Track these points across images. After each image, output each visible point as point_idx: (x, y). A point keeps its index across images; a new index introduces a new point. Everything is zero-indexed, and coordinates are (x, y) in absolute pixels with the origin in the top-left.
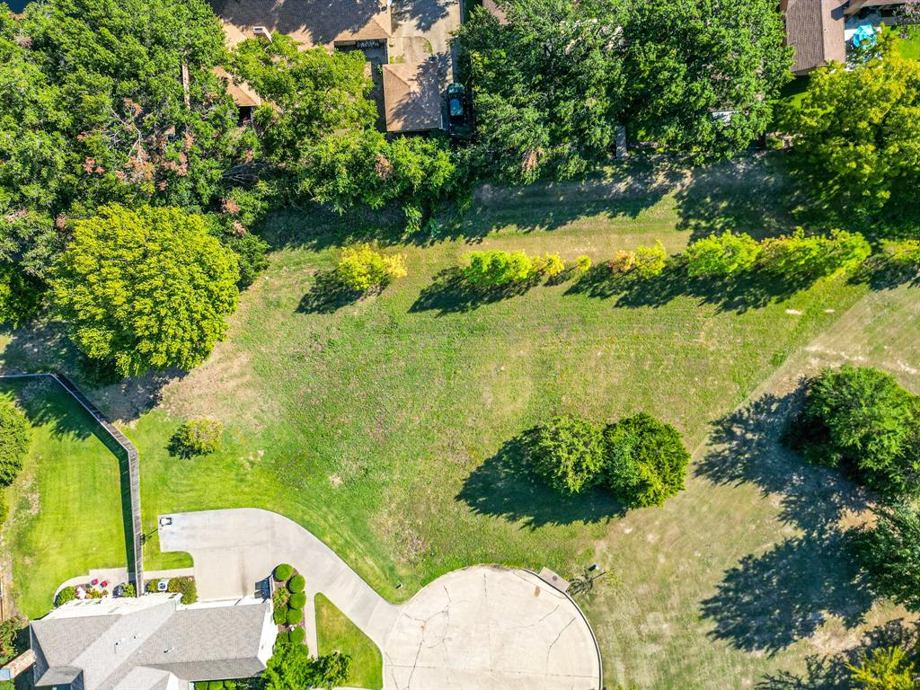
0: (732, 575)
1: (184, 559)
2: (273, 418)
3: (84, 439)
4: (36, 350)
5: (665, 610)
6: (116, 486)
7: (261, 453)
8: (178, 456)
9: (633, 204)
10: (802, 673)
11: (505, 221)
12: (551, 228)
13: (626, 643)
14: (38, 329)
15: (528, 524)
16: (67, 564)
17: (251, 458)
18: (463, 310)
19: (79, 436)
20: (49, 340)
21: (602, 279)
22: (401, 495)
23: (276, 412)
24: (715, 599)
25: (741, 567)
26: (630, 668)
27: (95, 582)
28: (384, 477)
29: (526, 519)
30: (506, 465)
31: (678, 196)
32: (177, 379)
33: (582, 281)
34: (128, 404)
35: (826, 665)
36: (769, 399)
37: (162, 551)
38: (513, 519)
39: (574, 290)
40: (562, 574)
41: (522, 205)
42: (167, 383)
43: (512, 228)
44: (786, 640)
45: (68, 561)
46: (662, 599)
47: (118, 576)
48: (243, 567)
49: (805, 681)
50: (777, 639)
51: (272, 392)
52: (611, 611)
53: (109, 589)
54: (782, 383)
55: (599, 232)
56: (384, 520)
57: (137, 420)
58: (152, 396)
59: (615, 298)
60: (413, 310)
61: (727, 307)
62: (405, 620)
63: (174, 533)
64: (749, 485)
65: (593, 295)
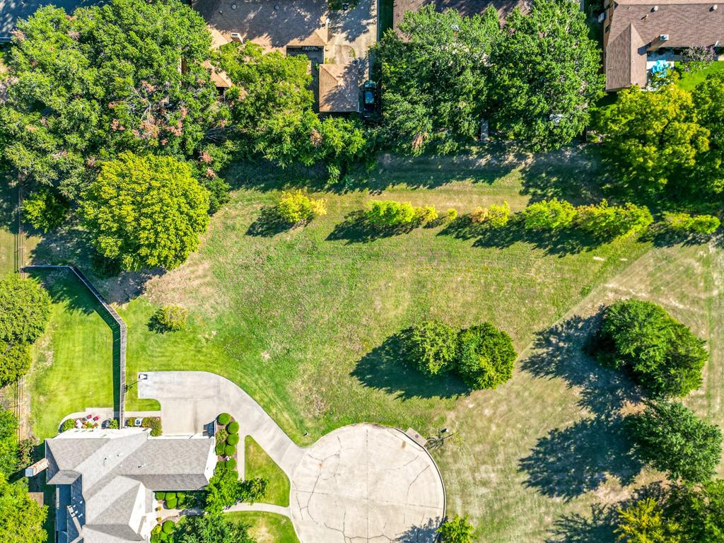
0: (542, 442)
1: (154, 404)
2: (224, 309)
3: (88, 314)
4: (58, 249)
5: (494, 464)
6: (109, 349)
7: (214, 333)
8: (155, 331)
9: (491, 174)
10: (588, 515)
11: (398, 180)
12: (431, 187)
13: (464, 485)
14: (61, 234)
15: (400, 396)
16: (70, 403)
17: (207, 336)
18: (365, 241)
19: (85, 312)
20: (69, 242)
21: (465, 226)
22: (312, 369)
23: (227, 305)
24: (530, 458)
25: (549, 437)
26: (465, 503)
27: (89, 417)
28: (301, 356)
29: (399, 392)
30: (388, 353)
31: (523, 171)
32: (157, 276)
33: (451, 226)
34: (122, 292)
35: (606, 511)
36: (578, 319)
37: (139, 397)
38: (390, 392)
39: (445, 233)
40: (422, 433)
41: (411, 170)
42: (151, 278)
43: (403, 186)
44: (578, 491)
45: (71, 400)
46: (492, 455)
47: (106, 413)
48: (196, 413)
49: (590, 522)
50: (571, 489)
51: (224, 290)
52: (455, 462)
53: (100, 422)
54: (587, 308)
55: (465, 193)
56: (298, 387)
57: (128, 304)
58: (139, 287)
59: (473, 241)
60: (329, 239)
61: (552, 252)
62: (309, 459)
63: (149, 385)
64: (559, 380)
65: (457, 237)
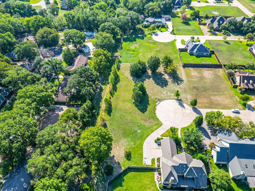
0: (157, 85)
1: (153, 160)
3: (124, 180)
4: (101, 190)
5: (162, 91)
6: (136, 173)
7: (132, 143)
8: (131, 159)
9: (101, 89)
11: (99, 104)
12: (102, 99)
13: (167, 96)
17: (133, 145)
18: (112, 110)
21: (112, 93)
23: (125, 139)
24: (161, 87)
25: (156, 84)
26: (171, 96)
28: (139, 123)
29: (148, 105)
30: (139, 107)
31: (102, 85)
32: (115, 158)
33: (111, 96)
35: (170, 77)
36: (133, 79)
37: (151, 164)
38: (148, 107)
39: (112, 97)
40: (157, 102)
41: (97, 101)
44: (166, 81)
45: (153, 186)
47: (156, 174)
48: (155, 149)
49: (172, 79)
52: (163, 97)
54: (131, 78)
55: (104, 94)
58: (117, 163)
59: (115, 92)
60: (110, 116)
61: (119, 82)
63: (147, 162)
64: (144, 82)
65: (114, 95)
